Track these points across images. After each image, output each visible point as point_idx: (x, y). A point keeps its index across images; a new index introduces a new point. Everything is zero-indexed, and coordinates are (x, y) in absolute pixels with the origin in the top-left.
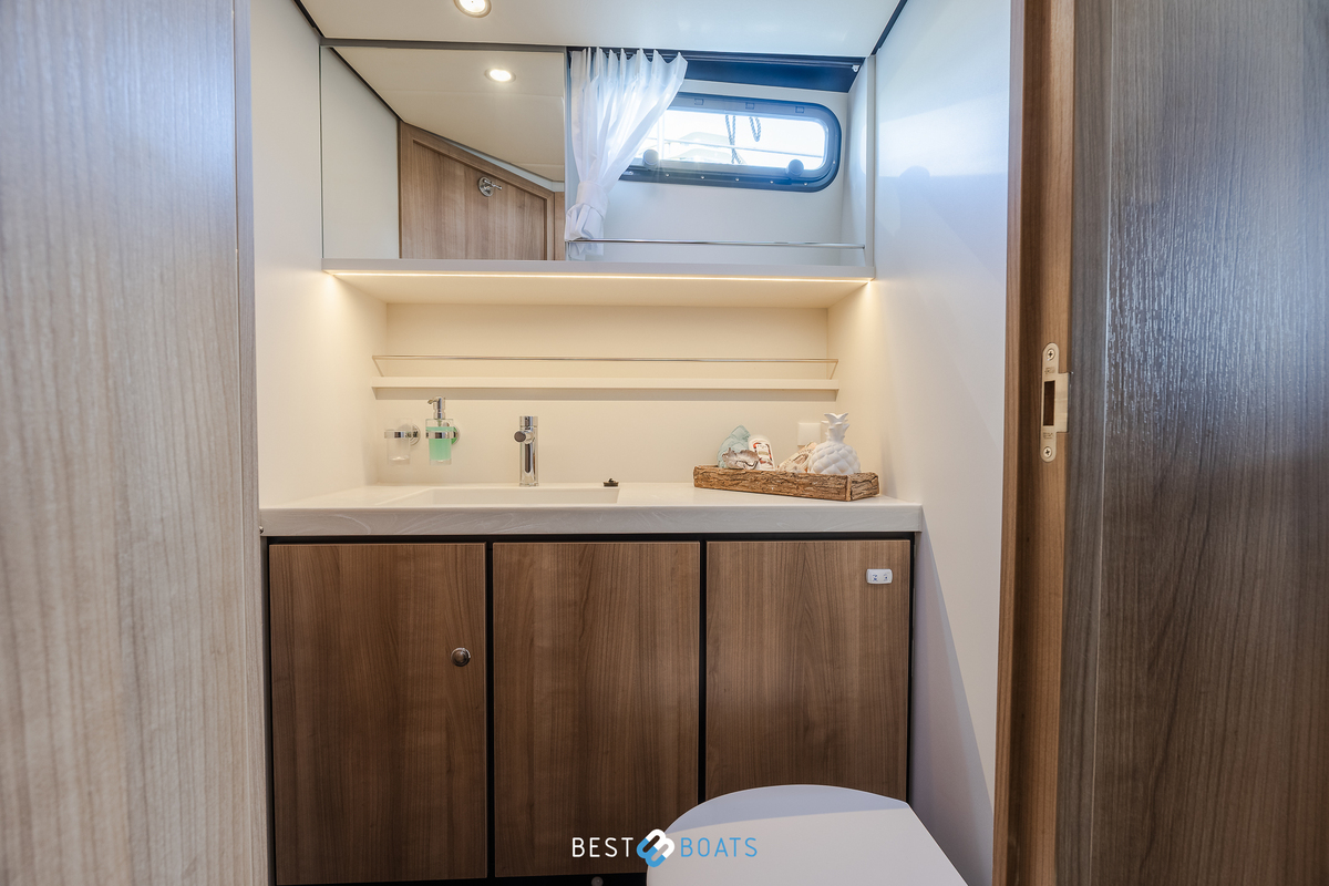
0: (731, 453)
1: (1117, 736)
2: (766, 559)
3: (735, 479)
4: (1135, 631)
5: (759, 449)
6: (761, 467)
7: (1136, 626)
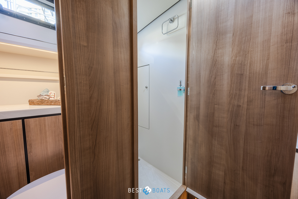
0: (40, 95)
1: (86, 143)
2: (46, 121)
3: (42, 102)
4: (88, 123)
5: (51, 94)
6: (51, 99)
7: (88, 122)
